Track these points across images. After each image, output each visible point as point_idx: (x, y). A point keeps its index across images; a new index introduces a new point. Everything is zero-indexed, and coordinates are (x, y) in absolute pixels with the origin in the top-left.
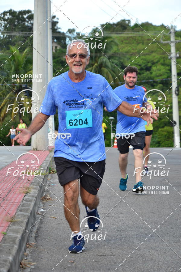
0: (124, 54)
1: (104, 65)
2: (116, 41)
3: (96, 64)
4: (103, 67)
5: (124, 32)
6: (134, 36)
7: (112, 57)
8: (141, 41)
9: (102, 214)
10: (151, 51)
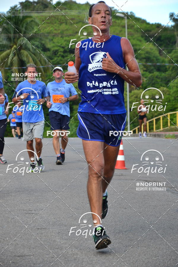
0: (46, 34)
1: (23, 47)
2: (37, 20)
3: (15, 46)
4: (23, 49)
5: (46, 10)
6: (56, 16)
7: (32, 38)
8: (64, 21)
9: (21, 210)
10: (75, 32)
